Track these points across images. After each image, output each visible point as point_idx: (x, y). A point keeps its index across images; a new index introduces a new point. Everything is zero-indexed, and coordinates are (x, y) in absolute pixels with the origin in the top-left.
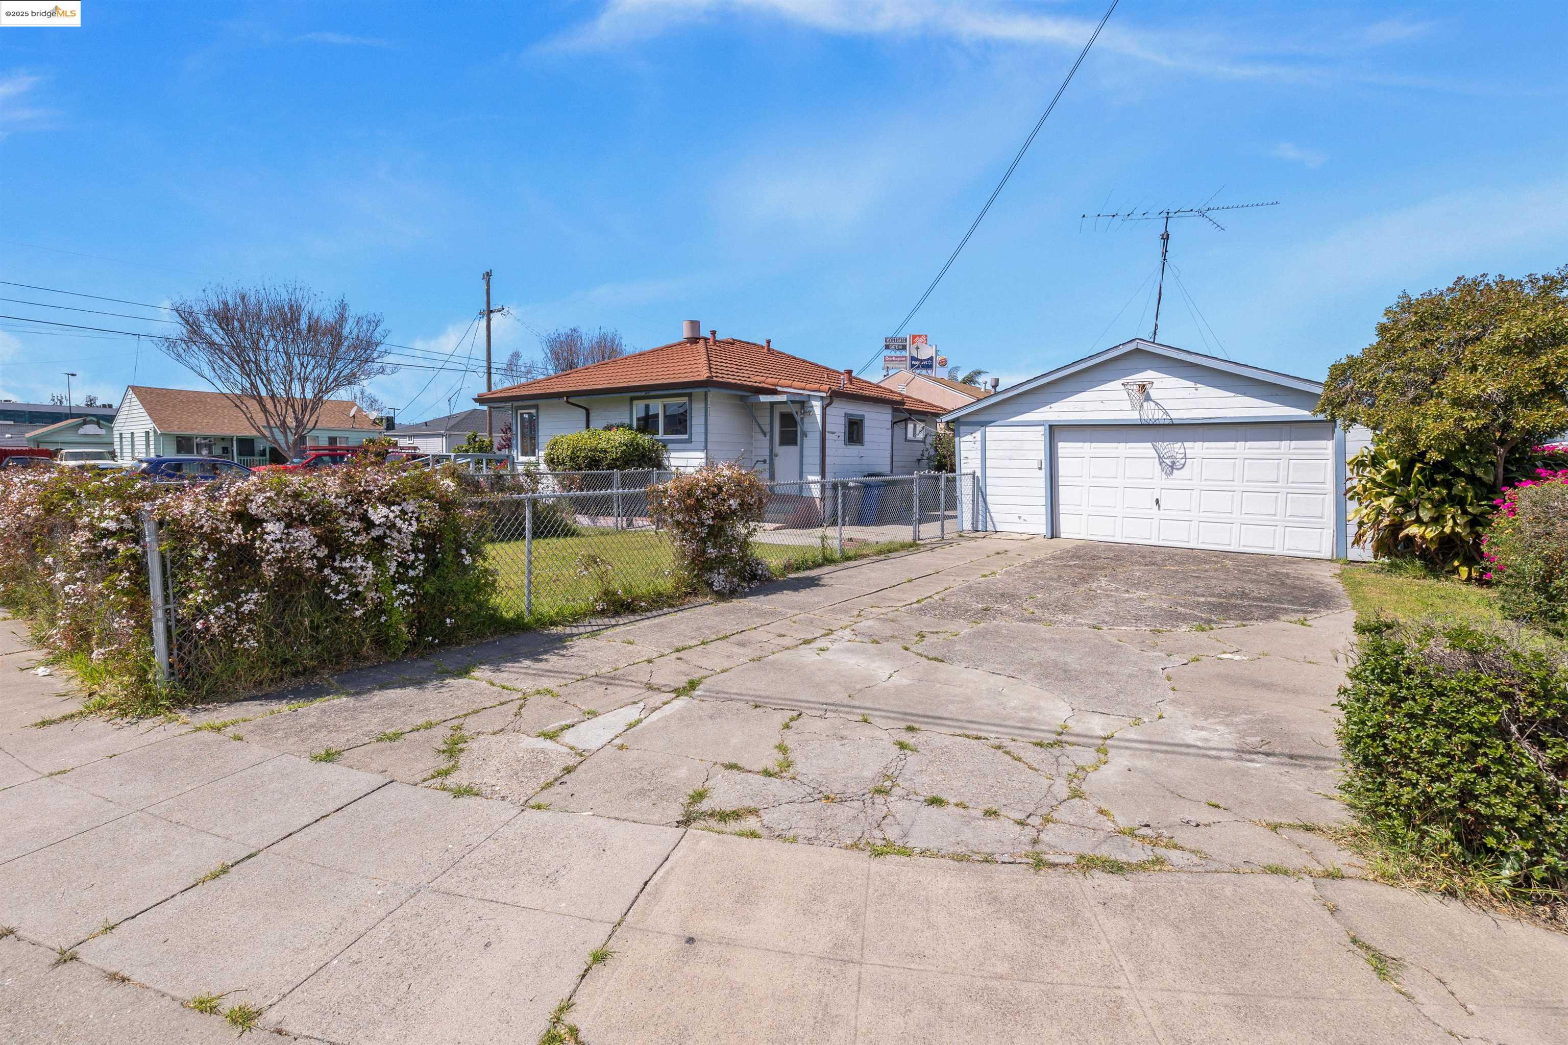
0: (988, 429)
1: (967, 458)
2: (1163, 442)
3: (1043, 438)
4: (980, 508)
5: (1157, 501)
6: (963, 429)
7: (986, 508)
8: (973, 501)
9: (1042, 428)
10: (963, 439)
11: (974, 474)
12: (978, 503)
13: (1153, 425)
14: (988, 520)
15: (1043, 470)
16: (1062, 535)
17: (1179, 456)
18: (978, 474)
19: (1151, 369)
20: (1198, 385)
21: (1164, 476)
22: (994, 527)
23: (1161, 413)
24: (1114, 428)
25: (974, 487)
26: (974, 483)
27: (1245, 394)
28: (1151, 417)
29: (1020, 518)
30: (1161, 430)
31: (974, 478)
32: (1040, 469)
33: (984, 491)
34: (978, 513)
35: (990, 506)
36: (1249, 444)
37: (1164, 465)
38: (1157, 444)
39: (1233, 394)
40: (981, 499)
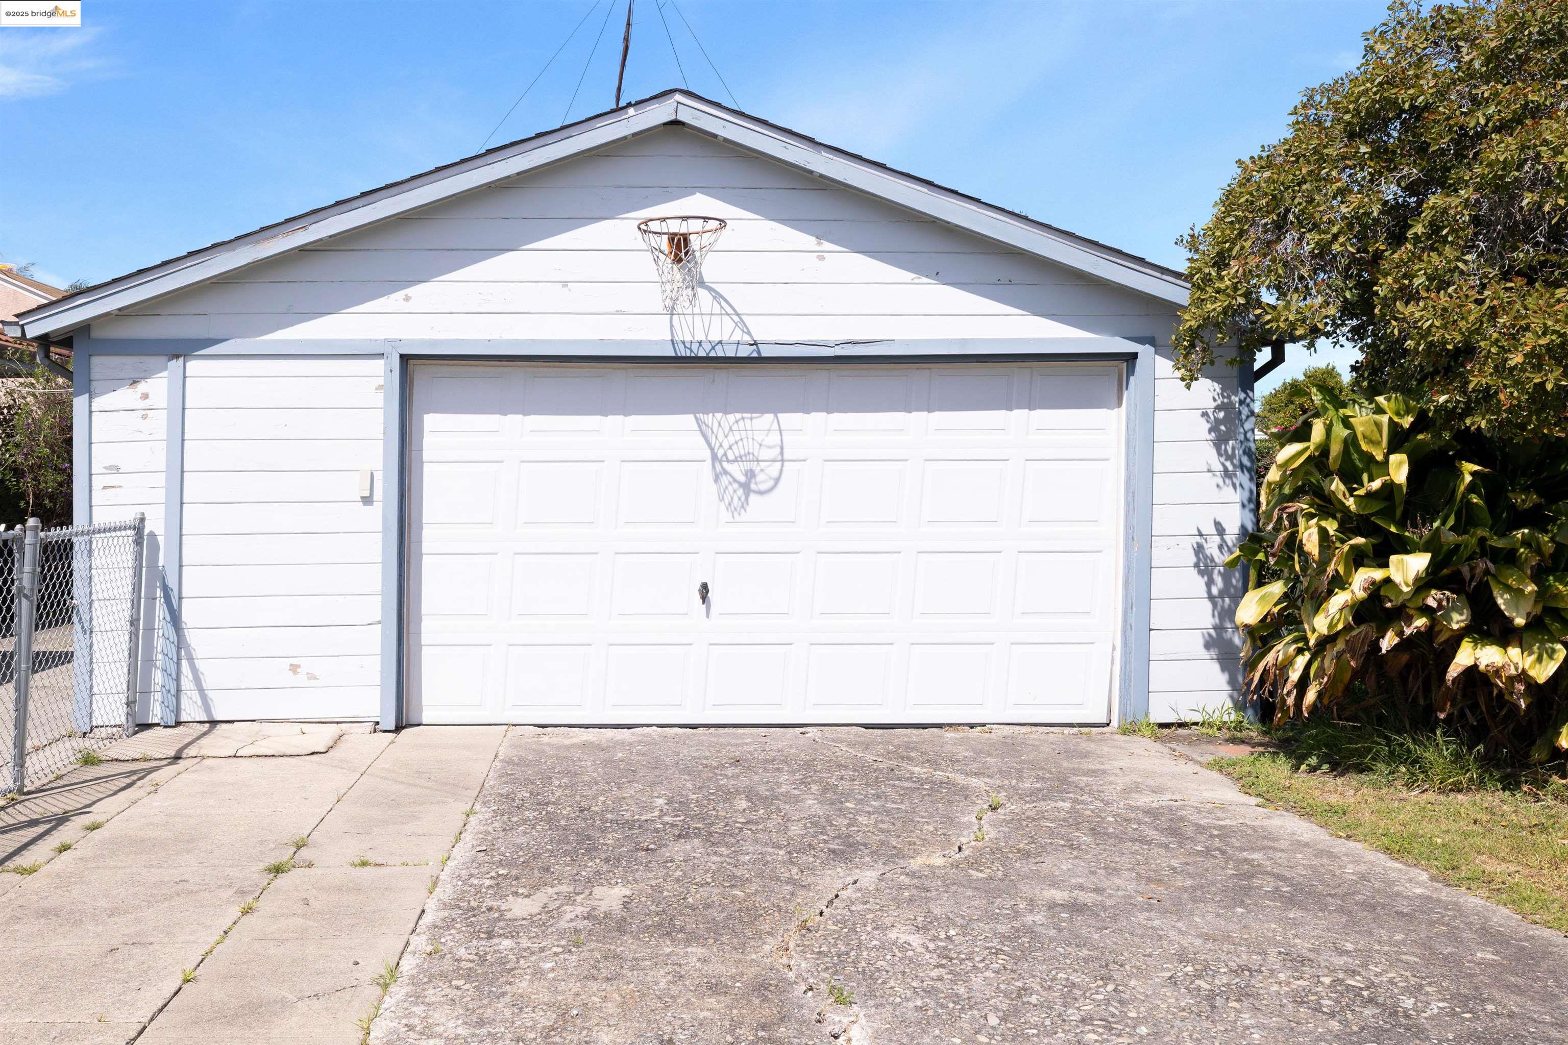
0: (193, 366)
1: (114, 469)
2: (726, 412)
3: (379, 399)
4: (159, 643)
5: (704, 590)
6: (100, 364)
7: (180, 643)
8: (134, 622)
9: (379, 364)
10: (99, 403)
11: (138, 528)
12: (150, 629)
13: (708, 360)
14: (187, 682)
15: (377, 507)
16: (427, 716)
17: (765, 454)
18: (155, 525)
19: (706, 189)
20: (827, 246)
21: (725, 515)
22: (206, 705)
23: (728, 324)
24: (587, 368)
25: (137, 573)
26: (139, 556)
27: (938, 276)
28: (700, 337)
29: (294, 668)
30: (722, 376)
31: (138, 542)
32: (367, 500)
33: (172, 582)
34: (149, 661)
35: (192, 637)
36: (938, 418)
37: (725, 480)
38: (708, 418)
39: (908, 276)
40: (160, 610)
